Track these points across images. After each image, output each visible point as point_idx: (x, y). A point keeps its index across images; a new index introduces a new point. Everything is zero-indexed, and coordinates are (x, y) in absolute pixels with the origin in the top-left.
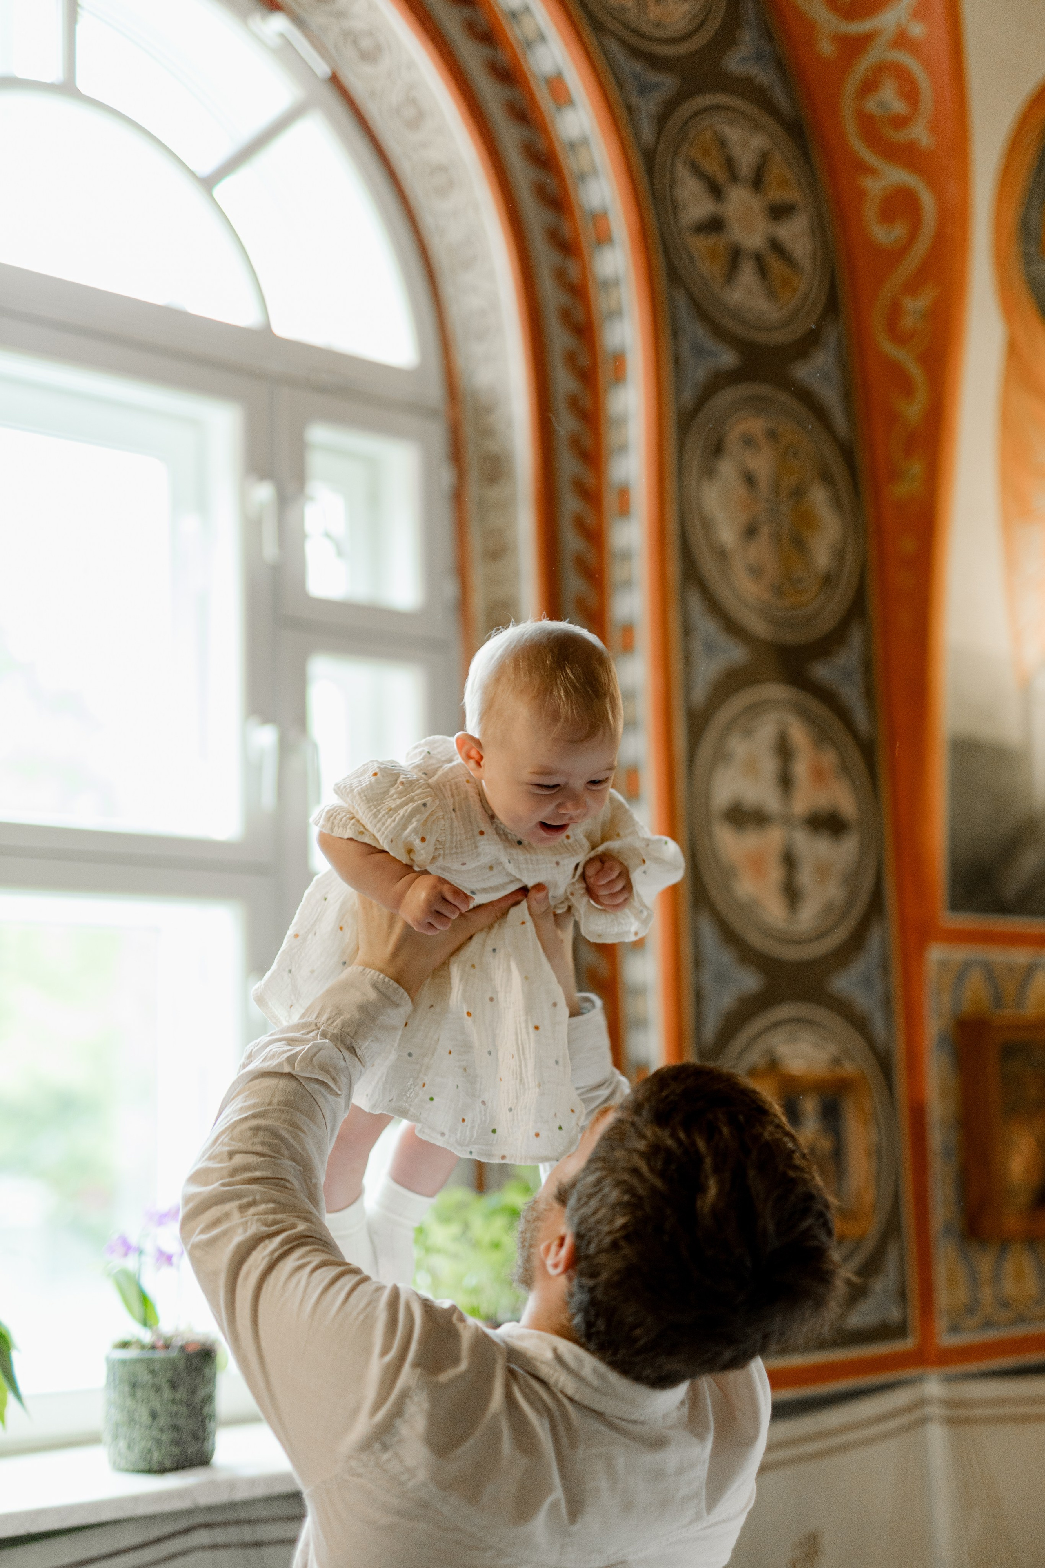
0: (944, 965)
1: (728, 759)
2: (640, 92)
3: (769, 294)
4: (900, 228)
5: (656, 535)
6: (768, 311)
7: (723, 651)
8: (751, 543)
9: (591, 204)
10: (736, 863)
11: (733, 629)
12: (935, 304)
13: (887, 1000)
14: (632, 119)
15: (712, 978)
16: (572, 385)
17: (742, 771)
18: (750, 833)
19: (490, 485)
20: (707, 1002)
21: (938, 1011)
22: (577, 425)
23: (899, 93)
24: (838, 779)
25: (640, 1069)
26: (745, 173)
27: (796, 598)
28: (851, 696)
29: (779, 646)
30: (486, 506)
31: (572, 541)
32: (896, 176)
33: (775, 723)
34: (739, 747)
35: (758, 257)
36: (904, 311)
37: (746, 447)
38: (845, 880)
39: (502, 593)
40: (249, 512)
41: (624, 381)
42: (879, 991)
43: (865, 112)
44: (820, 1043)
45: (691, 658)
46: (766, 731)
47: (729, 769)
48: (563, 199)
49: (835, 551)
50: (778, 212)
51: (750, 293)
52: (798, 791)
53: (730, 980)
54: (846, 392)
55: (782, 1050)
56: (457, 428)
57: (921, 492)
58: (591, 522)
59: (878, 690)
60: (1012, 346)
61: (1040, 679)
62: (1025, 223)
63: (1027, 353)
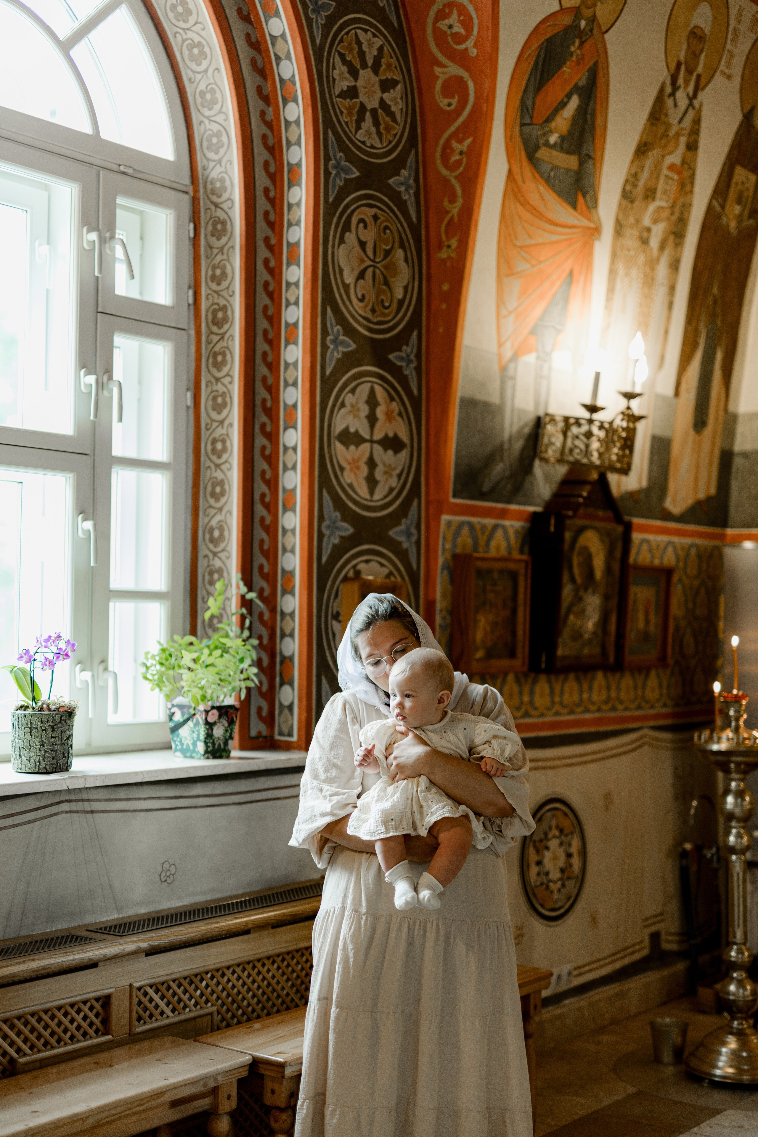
0: (449, 523)
1: (343, 405)
2: (313, 11)
3: (379, 134)
4: (455, 102)
5: (309, 275)
6: (378, 145)
7: (343, 343)
8: (361, 282)
9: (286, 76)
10: (343, 464)
11: (349, 331)
12: (469, 147)
13: (418, 543)
14: (310, 27)
15: (328, 527)
16: (268, 183)
17: (350, 412)
18: (352, 448)
19: (219, 239)
20: (325, 540)
21: (444, 549)
22: (269, 207)
23: (459, 21)
24: (399, 419)
25: (289, 575)
26: (370, 62)
27: (383, 315)
28: (409, 371)
29: (373, 340)
30: (215, 251)
31: (263, 275)
32: (454, 69)
33: (368, 385)
34: (349, 399)
35: (374, 112)
36: (453, 150)
37: (361, 225)
38: (399, 476)
39: (222, 302)
40: (86, 246)
41: (299, 185)
42: (414, 538)
43: (439, 28)
44: (382, 565)
45: (328, 348)
46: (364, 390)
47: (343, 410)
48: (268, 72)
49: (406, 288)
50: (386, 85)
51: (369, 133)
52: (378, 425)
53: (338, 528)
54: (417, 194)
55: (362, 567)
56: (195, 201)
57: (454, 255)
58: (272, 264)
59: (423, 369)
60: (510, 173)
61: (512, 366)
62: (523, 102)
63: (519, 180)
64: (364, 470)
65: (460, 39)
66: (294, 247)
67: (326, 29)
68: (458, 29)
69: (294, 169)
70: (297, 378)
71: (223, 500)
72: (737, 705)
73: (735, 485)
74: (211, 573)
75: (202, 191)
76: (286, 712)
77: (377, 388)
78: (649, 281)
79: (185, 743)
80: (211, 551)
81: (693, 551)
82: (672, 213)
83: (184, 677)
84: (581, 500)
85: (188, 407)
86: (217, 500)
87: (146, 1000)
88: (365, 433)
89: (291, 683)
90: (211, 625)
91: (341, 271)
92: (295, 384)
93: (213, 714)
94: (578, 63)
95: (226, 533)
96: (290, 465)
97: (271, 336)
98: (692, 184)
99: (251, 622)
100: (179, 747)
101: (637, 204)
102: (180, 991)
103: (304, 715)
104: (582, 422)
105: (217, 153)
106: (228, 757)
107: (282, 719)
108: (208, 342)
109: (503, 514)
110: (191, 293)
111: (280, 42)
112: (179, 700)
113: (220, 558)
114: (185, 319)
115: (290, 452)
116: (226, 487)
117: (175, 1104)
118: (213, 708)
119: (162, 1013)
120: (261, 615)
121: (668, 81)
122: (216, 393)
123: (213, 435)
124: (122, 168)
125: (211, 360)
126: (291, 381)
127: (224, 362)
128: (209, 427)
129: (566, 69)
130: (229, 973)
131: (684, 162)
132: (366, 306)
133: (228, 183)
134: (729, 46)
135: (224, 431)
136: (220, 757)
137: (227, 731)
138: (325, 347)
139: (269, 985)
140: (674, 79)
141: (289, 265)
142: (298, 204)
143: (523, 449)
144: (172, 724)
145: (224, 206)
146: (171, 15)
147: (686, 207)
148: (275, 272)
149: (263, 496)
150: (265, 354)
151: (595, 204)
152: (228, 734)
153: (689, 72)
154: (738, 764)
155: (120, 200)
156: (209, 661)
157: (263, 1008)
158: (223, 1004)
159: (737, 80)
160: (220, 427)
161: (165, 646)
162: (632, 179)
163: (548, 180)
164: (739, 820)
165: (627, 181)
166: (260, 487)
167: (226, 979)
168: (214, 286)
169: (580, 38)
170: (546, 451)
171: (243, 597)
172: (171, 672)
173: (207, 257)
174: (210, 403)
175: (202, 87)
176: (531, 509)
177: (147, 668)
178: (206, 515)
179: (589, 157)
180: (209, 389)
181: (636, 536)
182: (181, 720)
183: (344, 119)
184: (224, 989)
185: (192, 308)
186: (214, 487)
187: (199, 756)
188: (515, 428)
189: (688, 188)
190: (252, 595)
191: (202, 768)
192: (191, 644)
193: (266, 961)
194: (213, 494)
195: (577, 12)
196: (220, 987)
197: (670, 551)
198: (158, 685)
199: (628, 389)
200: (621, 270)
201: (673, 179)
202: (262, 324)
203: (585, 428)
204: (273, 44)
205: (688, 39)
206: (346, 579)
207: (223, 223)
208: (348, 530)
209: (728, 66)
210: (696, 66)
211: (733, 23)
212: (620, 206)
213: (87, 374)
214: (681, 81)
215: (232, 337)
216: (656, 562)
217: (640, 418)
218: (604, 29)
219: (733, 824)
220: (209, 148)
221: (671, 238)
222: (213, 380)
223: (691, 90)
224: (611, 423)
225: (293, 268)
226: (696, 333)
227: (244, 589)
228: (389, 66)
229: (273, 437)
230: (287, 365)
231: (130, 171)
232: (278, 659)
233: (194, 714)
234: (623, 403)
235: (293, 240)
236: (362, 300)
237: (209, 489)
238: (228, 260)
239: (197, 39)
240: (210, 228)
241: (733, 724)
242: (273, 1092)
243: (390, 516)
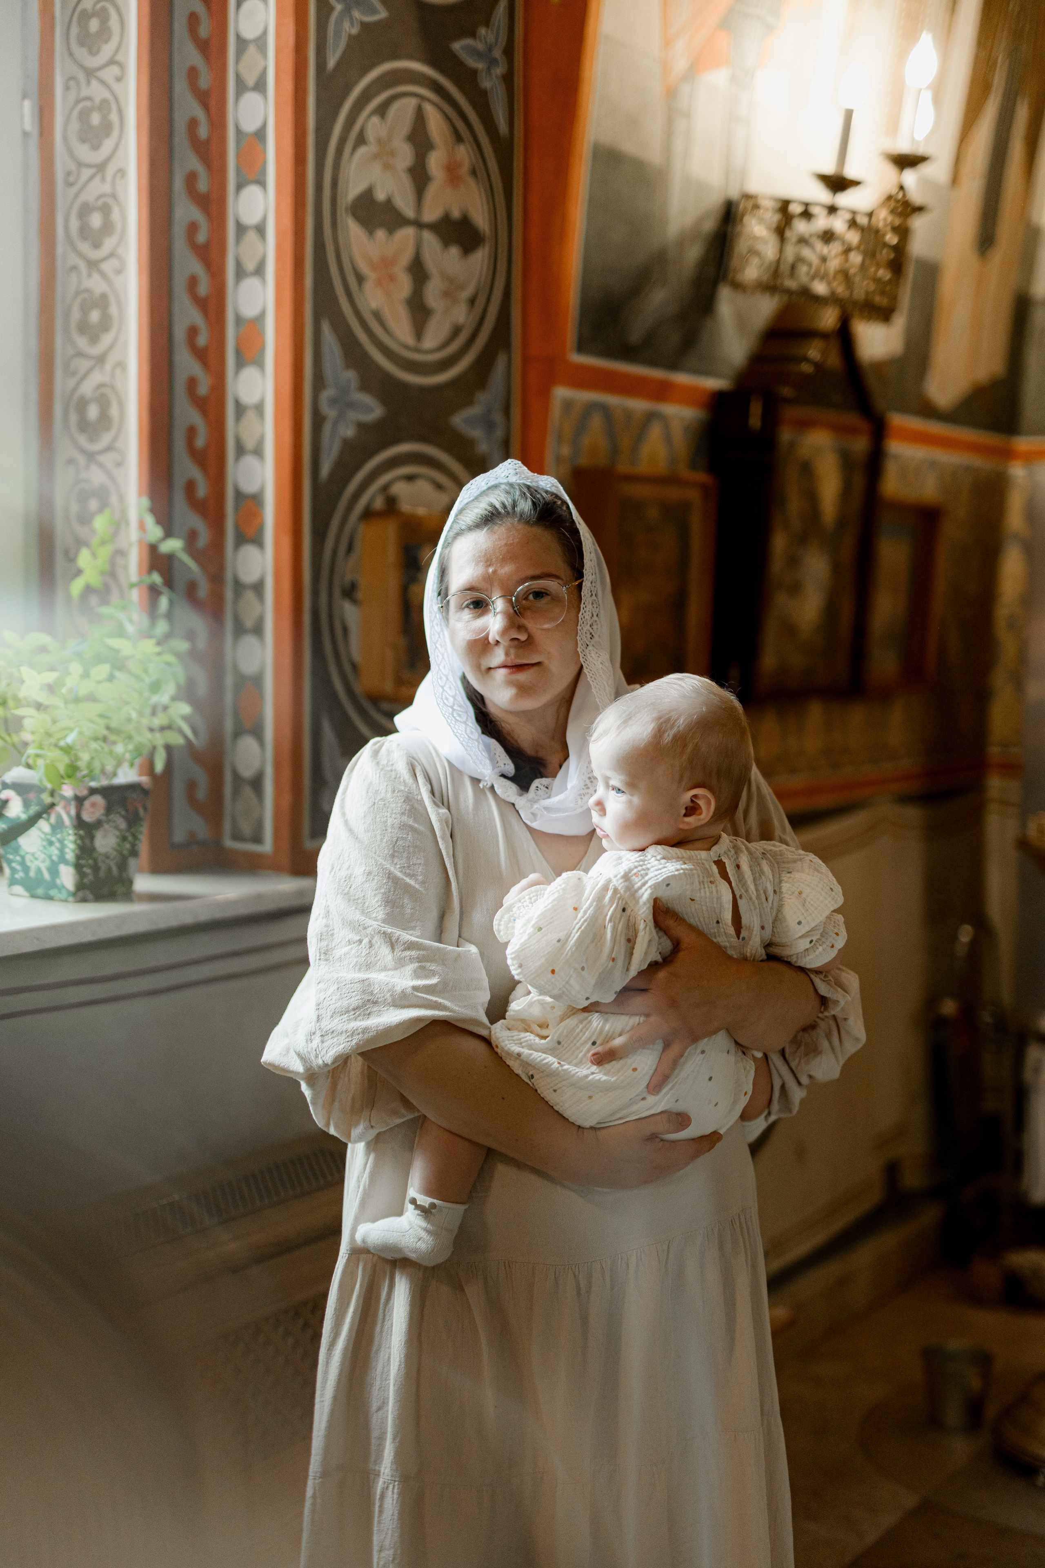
0: (568, 405)
1: (361, 140)
10: (364, 267)
15: (333, 401)
17: (376, 156)
18: (381, 234)
20: (327, 428)
21: (558, 459)
24: (471, 181)
25: (250, 503)
28: (492, 82)
29: (421, 5)
33: (412, 102)
34: (374, 127)
38: (472, 301)
42: (499, 433)
44: (439, 485)
45: (332, 9)
46: (404, 109)
47: (362, 150)
52: (432, 189)
53: (351, 405)
55: (400, 489)
59: (518, 80)
61: (685, 89)
64: (404, 285)
70: (265, 71)
71: (106, 339)
74: (83, 498)
76: (247, 791)
77: (429, 109)
79: (33, 865)
80: (82, 450)
83: (28, 723)
84: (807, 367)
85: (26, 134)
86: (94, 339)
88: (406, 205)
89: (257, 733)
90: (85, 609)
92: (260, 86)
93: (93, 805)
95: (114, 411)
96: (250, 266)
99: (171, 605)
100: (20, 875)
103: (287, 799)
104: (815, 210)
106: (127, 895)
107: (239, 807)
109: (662, 391)
112: (18, 773)
113: (101, 466)
115: (251, 236)
116: (113, 310)
118: (93, 791)
120: (192, 586)
122: (87, 103)
123: (83, 198)
125: (75, 30)
126: (251, 81)
127: (104, 33)
128: (72, 179)
135: (107, 188)
136: (111, 897)
137: (124, 839)
138: (324, 7)
143: (703, 263)
149: (193, 332)
150: (193, 20)
152: (127, 846)
156: (85, 688)
160: (97, 179)
166: (186, 314)
170: (741, 268)
171: (153, 549)
174: (75, 125)
176: (713, 384)
178: (69, 372)
180: (72, 96)
181: (894, 449)
182: (24, 817)
186: (85, 310)
187: (64, 895)
188: (689, 219)
190: (174, 545)
192: (43, 649)
194: (84, 327)
197: (933, 479)
199: (901, 149)
203: (820, 223)
206: (368, 514)
208: (372, 409)
217: (919, 209)
222: (81, 76)
224: (870, 216)
227: (155, 532)
229: (213, 203)
230: (242, 43)
232: (230, 681)
233: (53, 805)
234: (890, 175)
243: (452, 383)
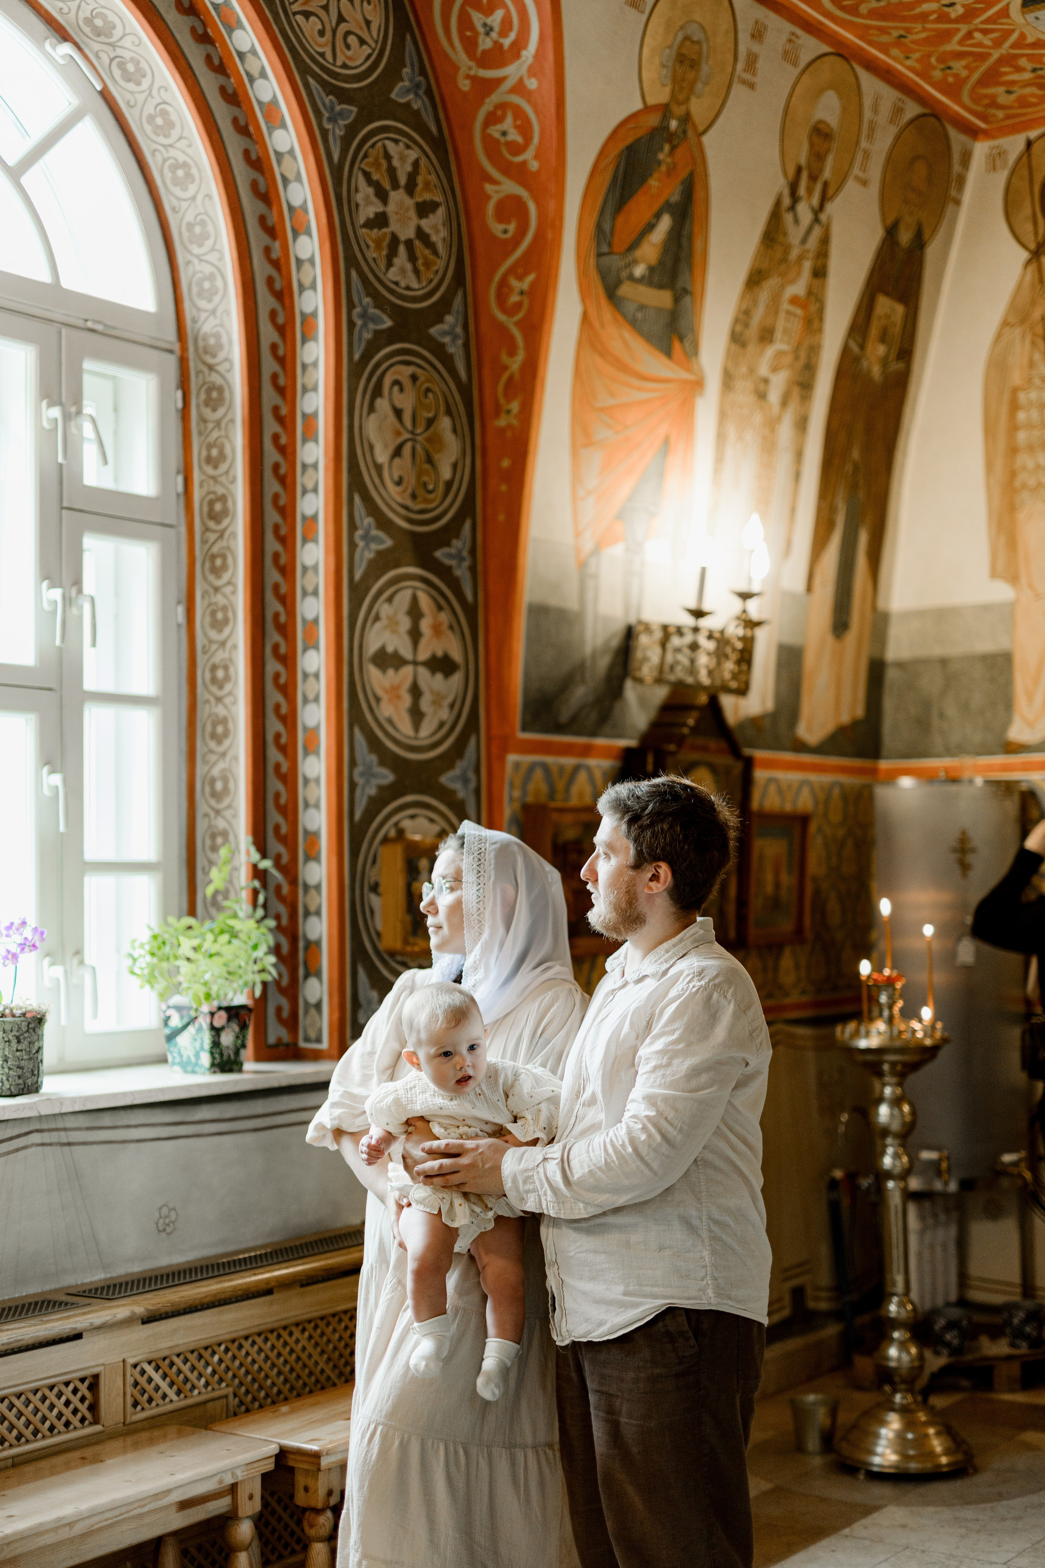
0: (517, 765)
1: (377, 618)
2: (330, 120)
3: (416, 272)
4: (512, 227)
5: (331, 454)
6: (415, 285)
7: (376, 539)
8: (397, 460)
9: (296, 202)
10: (380, 692)
11: (383, 523)
12: (533, 285)
13: (477, 791)
14: (325, 140)
15: (362, 774)
16: (275, 337)
17: (387, 627)
19: (214, 410)
20: (359, 790)
21: (511, 799)
22: (277, 368)
23: (516, 127)
24: (450, 634)
25: (313, 837)
26: (403, 180)
27: (426, 501)
28: (461, 572)
29: (413, 534)
30: (210, 426)
31: (271, 455)
32: (510, 187)
33: (410, 591)
34: (385, 609)
35: (409, 244)
36: (511, 289)
37: (396, 388)
38: (452, 706)
39: (220, 490)
40: (46, 425)
41: (315, 339)
42: (472, 785)
43: (490, 137)
44: (432, 821)
45: (356, 546)
46: (403, 598)
47: (378, 625)
48: (272, 196)
49: (455, 466)
50: (424, 209)
51: (403, 271)
52: (423, 642)
53: (374, 776)
54: (466, 346)
55: (406, 824)
56: (183, 362)
57: (515, 422)
58: (283, 440)
59: (480, 568)
60: (585, 317)
61: (593, 561)
62: (599, 227)
63: (596, 323)
64: (407, 700)
65: (517, 149)
66: (310, 419)
67: (346, 142)
68: (514, 136)
69: (309, 320)
70: (318, 584)
71: (226, 743)
72: (890, 990)
73: (889, 704)
74: (213, 836)
75: (191, 349)
76: (313, 1011)
77: (420, 594)
78: (769, 446)
79: (185, 1054)
80: (212, 808)
81: (836, 792)
82: (797, 358)
83: (183, 970)
84: (686, 731)
85: (179, 626)
86: (219, 742)
87: (143, 1381)
88: (407, 653)
89: (318, 975)
90: (214, 903)
91: (371, 447)
92: (315, 593)
93: (220, 1017)
94: (669, 173)
95: (231, 785)
96: (311, 696)
97: (283, 531)
98: (821, 319)
99: (266, 899)
100: (178, 1060)
101: (751, 348)
102: (186, 1369)
103: (336, 1015)
104: (685, 631)
105: (210, 301)
106: (240, 1070)
107: (308, 1021)
108: (204, 542)
109: (586, 751)
110: (180, 479)
111: (287, 159)
112: (177, 1000)
113: (224, 818)
114: (174, 512)
115: (311, 680)
116: (231, 725)
117: (185, 1505)
118: (220, 1008)
119: (165, 1396)
120: (278, 888)
121: (786, 192)
122: (214, 607)
123: (213, 661)
124: (90, 324)
125: (207, 565)
126: (310, 590)
127: (224, 567)
128: (206, 650)
129: (653, 183)
130: (247, 1345)
131: (810, 293)
132: (404, 491)
133: (224, 339)
134: (864, 144)
135: (226, 655)
136: (231, 1071)
137: (237, 1037)
138: (353, 546)
139: (298, 1358)
140: (793, 188)
141: (305, 441)
142: (315, 364)
143: (611, 667)
144: (167, 1031)
145: (221, 368)
146: (148, 128)
147: (814, 350)
148: (287, 451)
149: (278, 736)
150: (276, 556)
151: (694, 351)
152: (239, 1042)
153: (813, 178)
154: (893, 1064)
155: (88, 365)
156: (214, 949)
157: (292, 1388)
158: (241, 1384)
159: (875, 188)
160: (221, 650)
161: (157, 931)
162: (743, 318)
163: (634, 324)
164: (897, 1136)
165: (736, 321)
166: (274, 726)
167: (243, 1352)
168: (209, 470)
169: (670, 141)
170: (640, 669)
171: (255, 866)
172: (165, 965)
173: (200, 433)
174: (208, 619)
175: (189, 217)
176: (624, 743)
177: (135, 960)
178: (205, 762)
179: (685, 291)
180: (206, 602)
181: (760, 775)
182: (179, 1025)
183: (371, 254)
184: (241, 1365)
185: (182, 500)
186: (214, 726)
187: (203, 1070)
188: (600, 641)
189: (816, 325)
190: (266, 864)
191: (208, 1085)
192: (190, 928)
193: (294, 1329)
194: (214, 736)
195: (665, 110)
196: (237, 1363)
197: (805, 793)
198: (149, 982)
199: (743, 588)
200: (731, 432)
201: (795, 315)
202: (272, 517)
203: (688, 638)
204: (279, 162)
205: (810, 137)
206: (386, 840)
207: (220, 390)
208: (387, 777)
209: (864, 168)
210: (821, 170)
211: (868, 114)
212: (728, 353)
213: (52, 586)
214: (802, 191)
215: (234, 535)
216: (788, 807)
217: (760, 623)
218: (701, 129)
219: (889, 1140)
220: (200, 295)
221: (796, 391)
222: (211, 591)
223: (815, 201)
224: (722, 632)
225: (310, 445)
226: (833, 510)
227: (255, 856)
228: (427, 185)
229: (288, 660)
230: (305, 569)
231: (99, 327)
232: (301, 944)
233: (196, 1018)
234: (737, 605)
235: (309, 410)
236: (399, 483)
237: (209, 728)
238: (227, 437)
239: (182, 158)
240: (203, 396)
241: (886, 1013)
242: (306, 1489)
243: (440, 757)
